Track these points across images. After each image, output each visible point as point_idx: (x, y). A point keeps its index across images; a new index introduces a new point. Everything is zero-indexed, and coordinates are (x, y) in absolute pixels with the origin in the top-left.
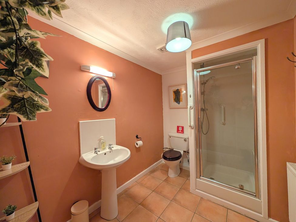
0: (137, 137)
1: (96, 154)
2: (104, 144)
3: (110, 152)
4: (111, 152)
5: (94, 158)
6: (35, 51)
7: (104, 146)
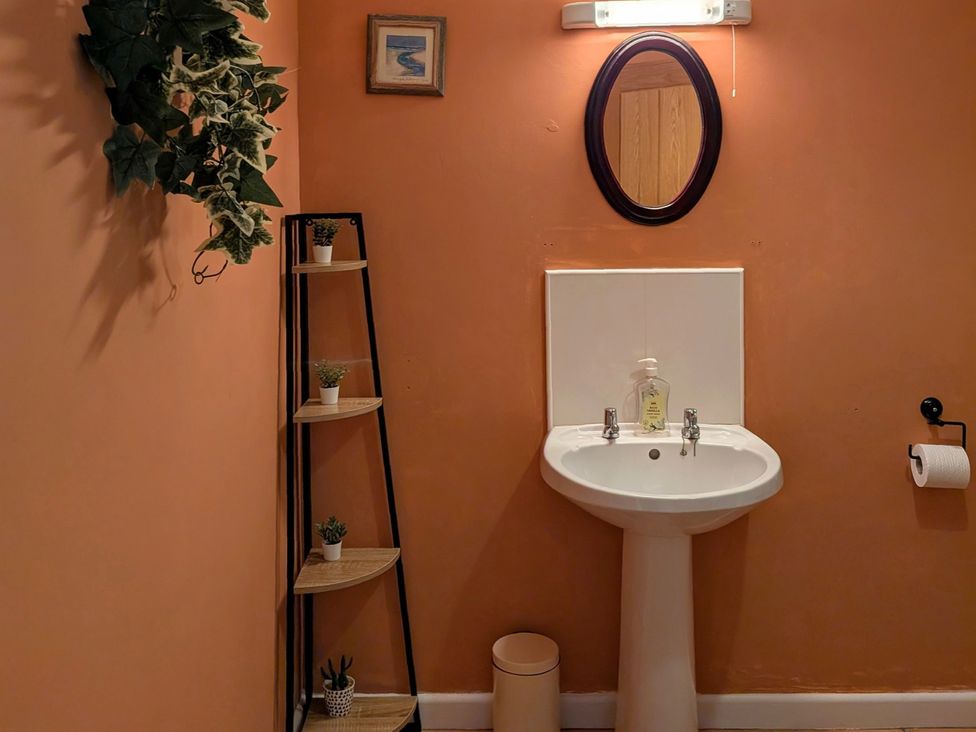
0: (932, 411)
1: (606, 442)
2: (653, 399)
3: (683, 453)
4: (690, 453)
5: (587, 452)
6: (243, 130)
7: (653, 410)
